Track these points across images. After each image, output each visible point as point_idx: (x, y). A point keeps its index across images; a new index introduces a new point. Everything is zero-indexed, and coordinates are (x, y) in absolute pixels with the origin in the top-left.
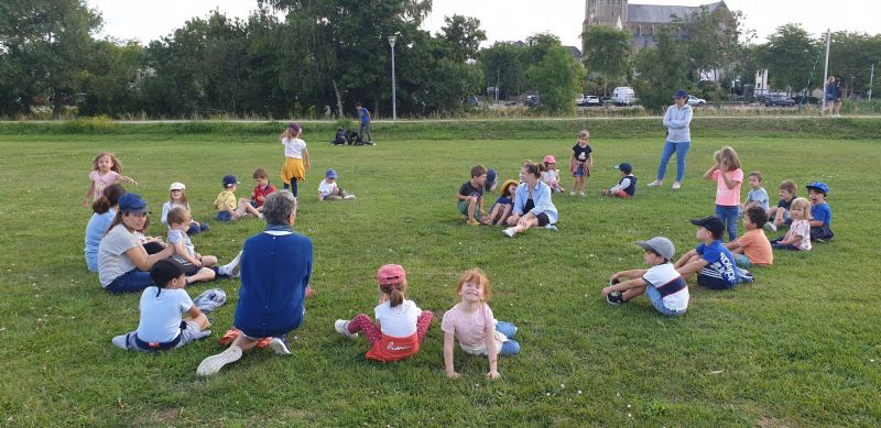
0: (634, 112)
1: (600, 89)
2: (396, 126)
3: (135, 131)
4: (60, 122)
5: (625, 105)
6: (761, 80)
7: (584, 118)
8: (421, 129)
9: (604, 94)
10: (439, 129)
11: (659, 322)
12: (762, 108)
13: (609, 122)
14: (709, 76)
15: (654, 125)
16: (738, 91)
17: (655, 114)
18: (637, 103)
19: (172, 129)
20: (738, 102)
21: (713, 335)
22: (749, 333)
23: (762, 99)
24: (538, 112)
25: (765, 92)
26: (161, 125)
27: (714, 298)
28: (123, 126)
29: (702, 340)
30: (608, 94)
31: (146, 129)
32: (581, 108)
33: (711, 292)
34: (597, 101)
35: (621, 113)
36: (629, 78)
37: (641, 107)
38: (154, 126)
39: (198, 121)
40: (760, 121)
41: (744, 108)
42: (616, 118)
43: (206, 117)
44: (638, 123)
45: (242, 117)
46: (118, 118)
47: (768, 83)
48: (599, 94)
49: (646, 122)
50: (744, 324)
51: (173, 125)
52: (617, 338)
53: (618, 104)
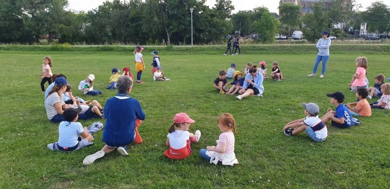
0: (303, 42)
1: (287, 32)
2: (192, 48)
3: (80, 50)
4: (50, 46)
5: (298, 39)
6: (364, 28)
7: (279, 45)
8: (203, 50)
9: (289, 34)
10: (211, 49)
11: (311, 144)
12: (364, 40)
13: (291, 46)
14: (338, 26)
15: (312, 48)
16: (352, 33)
17: (312, 43)
18: (304, 38)
19: (96, 49)
20: (352, 38)
21: (340, 152)
22: (359, 152)
23: (364, 37)
24: (258, 42)
25: (365, 34)
26: (91, 47)
27: (340, 133)
28: (75, 48)
29: (334, 155)
30: (290, 34)
31: (85, 49)
32: (278, 41)
33: (338, 130)
34: (285, 37)
35: (296, 43)
36: (300, 27)
37: (306, 40)
38: (88, 48)
39: (107, 45)
40: (363, 46)
41: (355, 41)
42: (294, 45)
43: (111, 44)
44: (304, 47)
45: (126, 44)
46: (74, 45)
47: (367, 29)
48: (286, 34)
49: (308, 47)
50: (356, 147)
51: (96, 47)
52: (290, 152)
53: (295, 39)
